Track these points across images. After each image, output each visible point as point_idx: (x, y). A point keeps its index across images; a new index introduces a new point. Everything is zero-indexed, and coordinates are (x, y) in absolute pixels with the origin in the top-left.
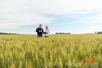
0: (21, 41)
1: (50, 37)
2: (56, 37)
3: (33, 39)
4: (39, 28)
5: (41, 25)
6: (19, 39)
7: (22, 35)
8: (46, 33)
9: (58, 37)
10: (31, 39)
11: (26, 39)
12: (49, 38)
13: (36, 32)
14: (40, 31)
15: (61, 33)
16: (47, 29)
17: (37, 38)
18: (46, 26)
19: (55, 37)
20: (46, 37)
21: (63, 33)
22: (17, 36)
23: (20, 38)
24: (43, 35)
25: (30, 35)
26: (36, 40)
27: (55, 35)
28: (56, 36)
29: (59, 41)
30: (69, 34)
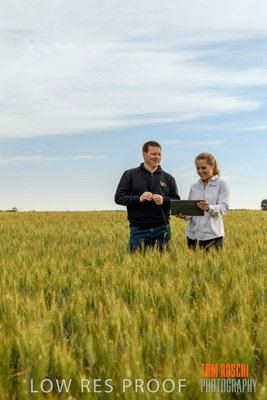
8: (201, 212)
13: (119, 200)
14: (146, 196)
16: (205, 180)
18: (201, 157)
20: (200, 251)
24: (177, 225)
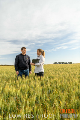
4: (21, 54)
5: (25, 48)
15: (60, 63)
21: (62, 63)
30: (70, 64)
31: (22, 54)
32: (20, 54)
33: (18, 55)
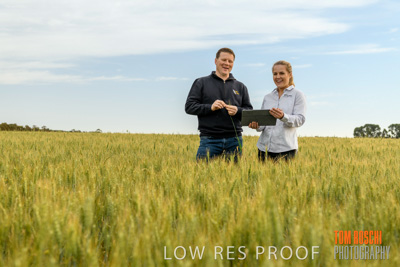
0: (70, 181)
1: (308, 164)
2: (365, 162)
3: (158, 169)
4: (213, 75)
6: (51, 167)
7: (69, 138)
9: (383, 168)
10: (146, 174)
11: (102, 172)
12: (300, 171)
17: (191, 165)
19: (356, 163)
22: (32, 146)
23: (54, 161)
25: (129, 137)
26: (189, 183)
27: (347, 140)
28: (360, 154)
29: (391, 198)
31: (218, 74)
32: (210, 74)
33: (202, 79)
